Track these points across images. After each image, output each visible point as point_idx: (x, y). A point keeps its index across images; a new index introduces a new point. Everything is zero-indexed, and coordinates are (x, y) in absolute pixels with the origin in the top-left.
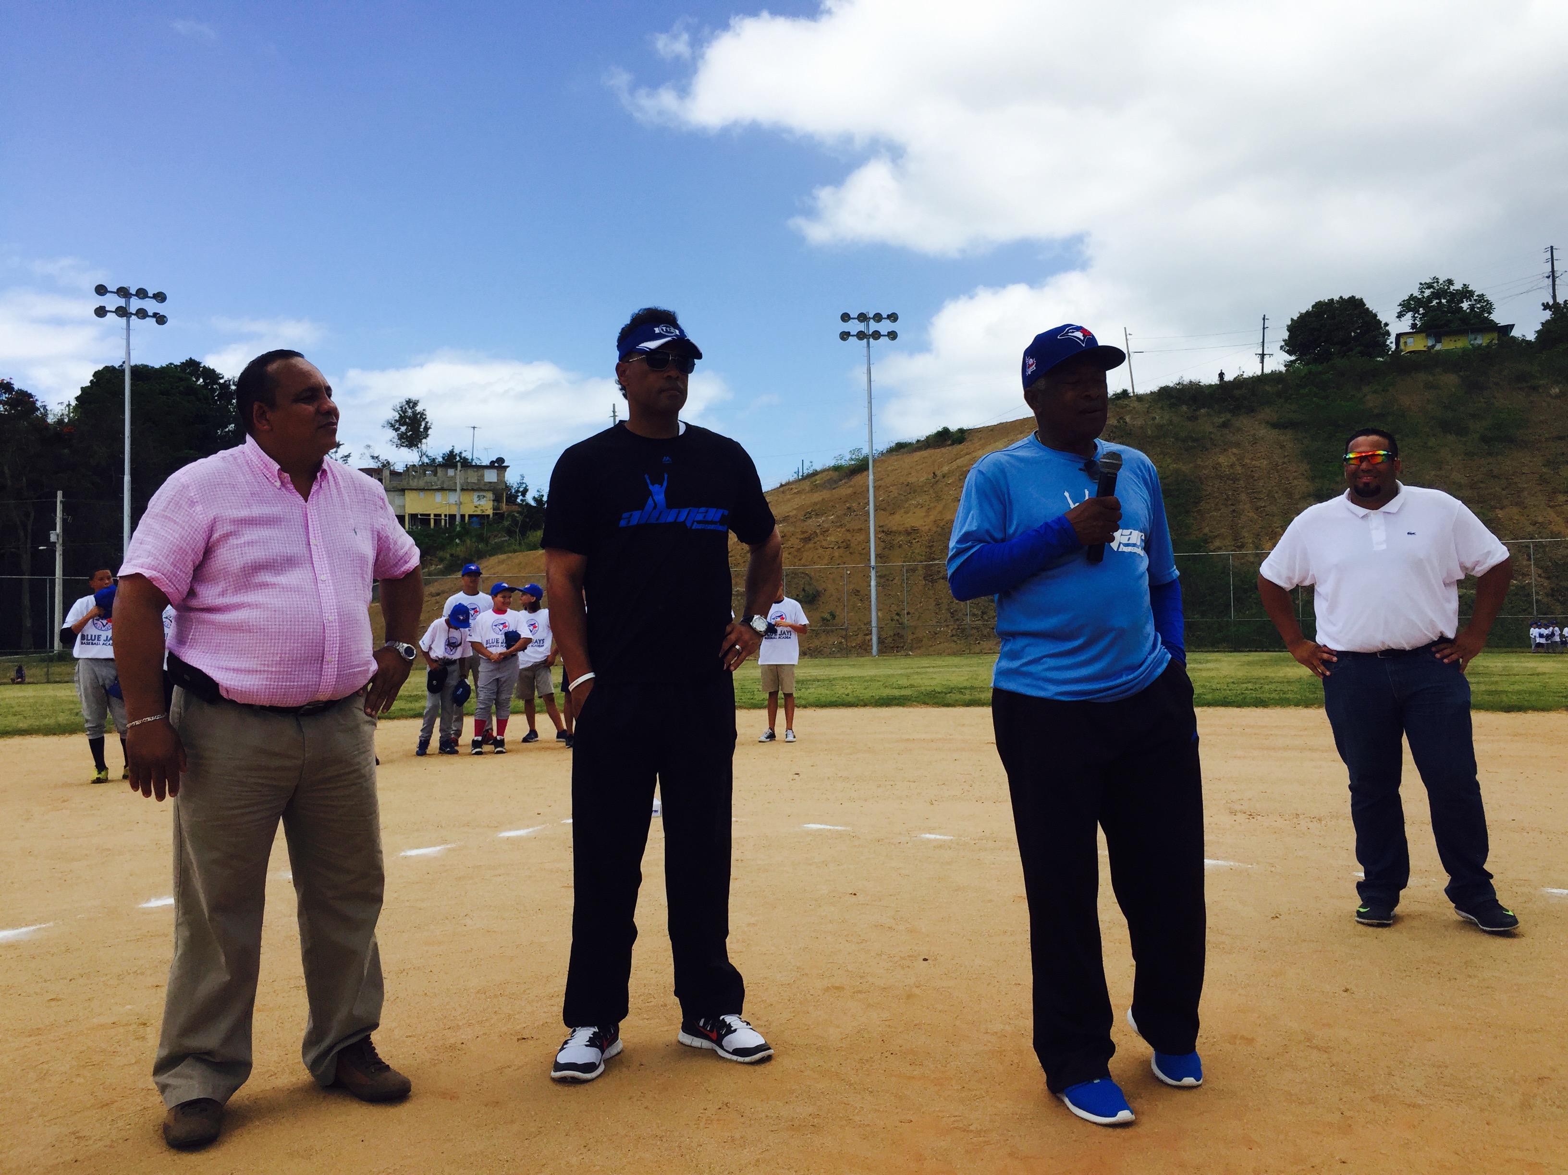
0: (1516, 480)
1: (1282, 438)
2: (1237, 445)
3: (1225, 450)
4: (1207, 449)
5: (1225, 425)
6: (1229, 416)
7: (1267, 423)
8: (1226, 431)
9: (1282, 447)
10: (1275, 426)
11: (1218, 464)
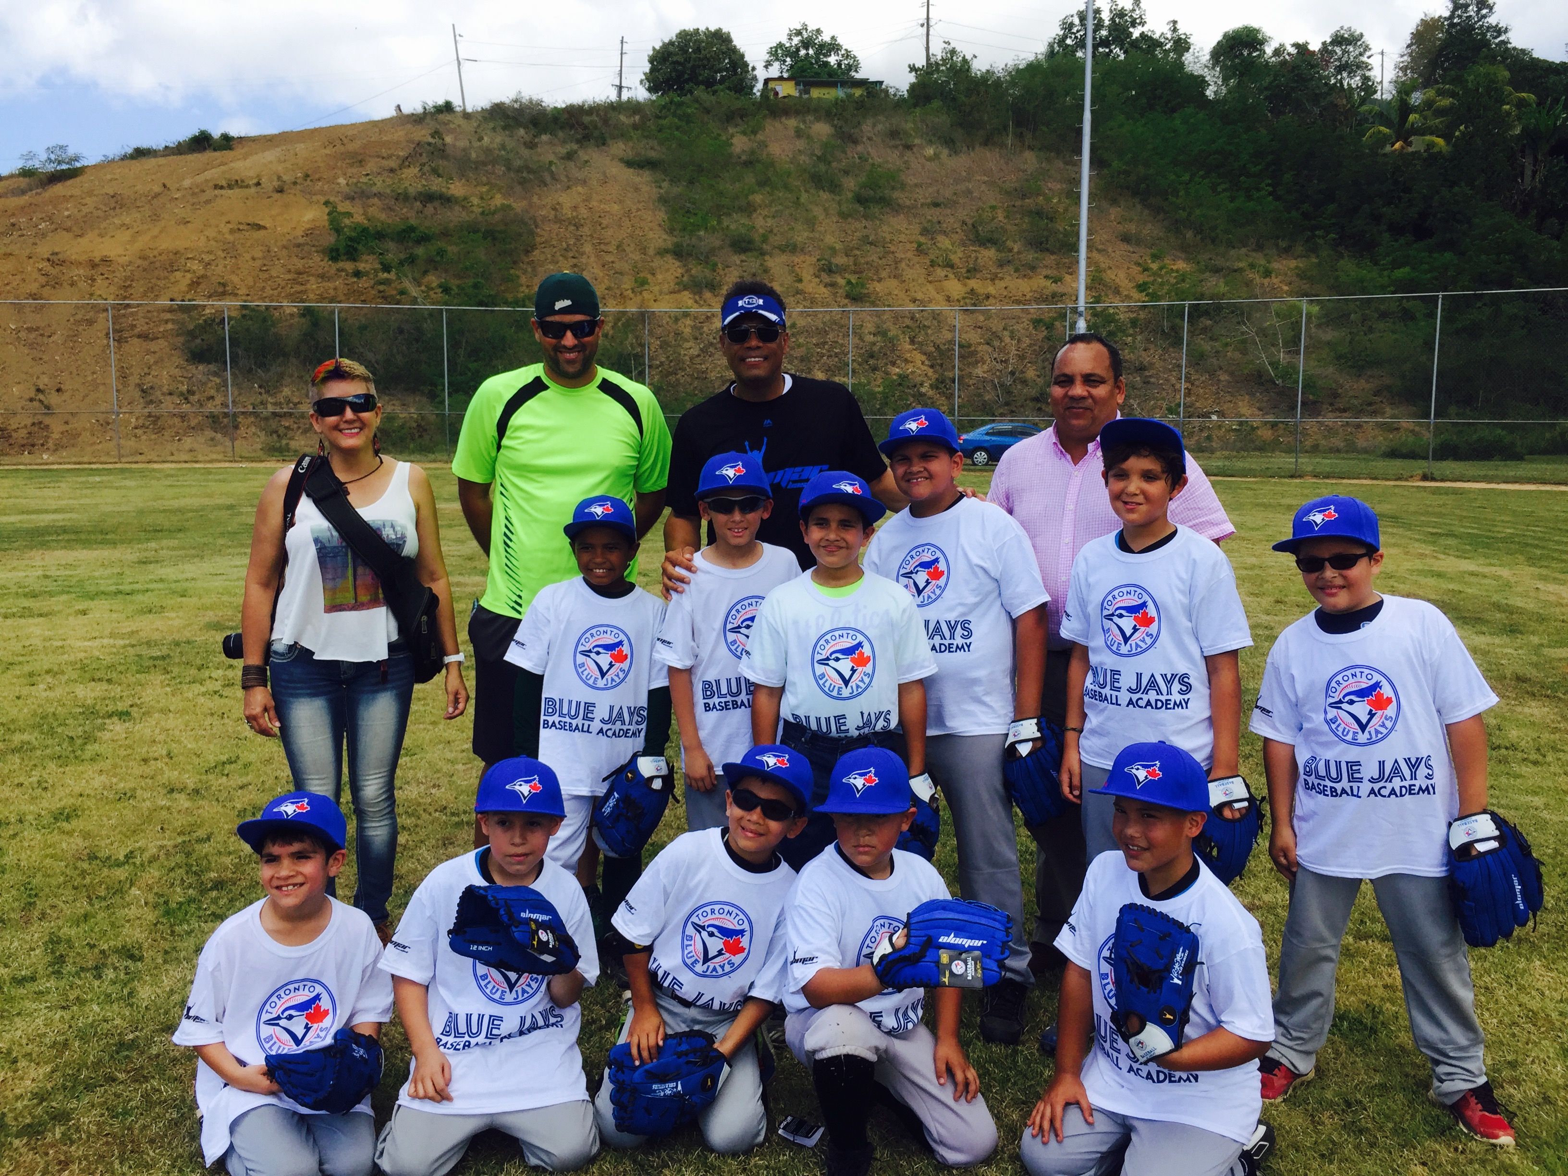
0: (893, 249)
1: (638, 179)
2: (584, 182)
3: (568, 187)
4: (546, 185)
5: (570, 156)
6: (575, 147)
7: (621, 160)
8: (572, 164)
9: (637, 190)
10: (629, 164)
11: (558, 204)
